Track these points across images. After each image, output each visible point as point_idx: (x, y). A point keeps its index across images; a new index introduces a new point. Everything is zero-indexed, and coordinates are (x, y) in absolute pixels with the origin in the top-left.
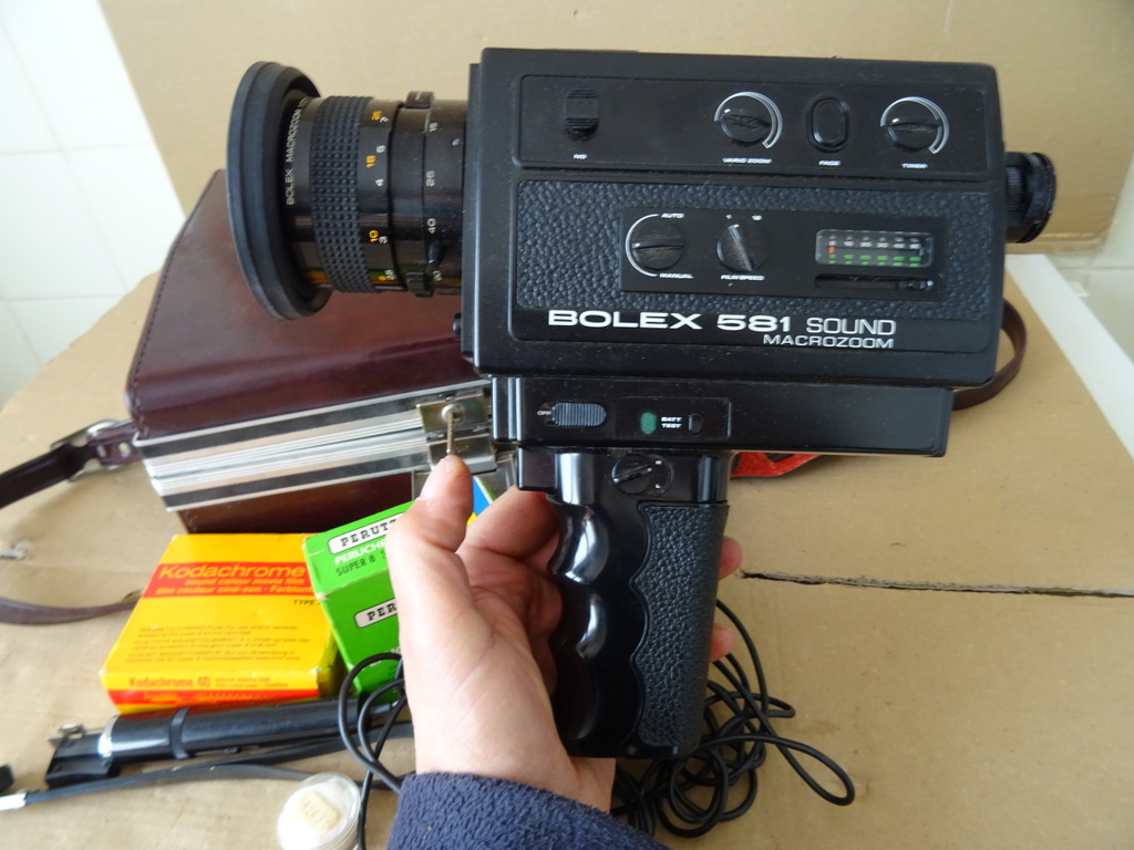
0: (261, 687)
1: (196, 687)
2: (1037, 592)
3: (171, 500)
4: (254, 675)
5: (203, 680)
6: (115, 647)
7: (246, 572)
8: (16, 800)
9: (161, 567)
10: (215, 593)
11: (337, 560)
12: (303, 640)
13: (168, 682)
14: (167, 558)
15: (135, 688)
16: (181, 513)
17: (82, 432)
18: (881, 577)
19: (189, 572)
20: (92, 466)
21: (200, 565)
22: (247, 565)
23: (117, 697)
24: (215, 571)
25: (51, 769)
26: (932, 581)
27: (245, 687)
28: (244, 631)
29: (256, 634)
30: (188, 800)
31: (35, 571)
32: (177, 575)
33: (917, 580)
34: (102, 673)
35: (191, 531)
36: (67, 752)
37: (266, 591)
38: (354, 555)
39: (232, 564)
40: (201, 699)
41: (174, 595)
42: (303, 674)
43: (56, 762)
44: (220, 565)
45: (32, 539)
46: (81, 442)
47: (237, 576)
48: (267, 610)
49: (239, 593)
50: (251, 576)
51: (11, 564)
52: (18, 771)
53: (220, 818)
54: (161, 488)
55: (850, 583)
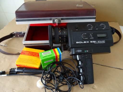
0: (33, 67)
1: (26, 66)
2: (117, 68)
3: (24, 45)
4: (32, 65)
5: (26, 65)
6: (17, 60)
7: (32, 53)
8: (6, 75)
9: (22, 51)
10: (28, 55)
11: (43, 56)
12: (38, 62)
13: (23, 65)
14: (23, 50)
15: (19, 65)
16: (25, 46)
17: (14, 32)
18: (100, 64)
19: (26, 52)
20: (14, 36)
21: (27, 51)
22: (32, 52)
23: (17, 65)
24: (28, 53)
25: (10, 72)
26: (106, 65)
27: (31, 66)
28: (31, 60)
29: (32, 61)
30: (24, 77)
31: (8, 48)
32: (24, 52)
33: (104, 65)
34: (16, 63)
35: (26, 47)
36: (11, 71)
37: (34, 56)
38: (45, 56)
39: (30, 52)
40: (26, 67)
41: (24, 55)
42: (37, 66)
43: (10, 71)
44: (29, 52)
45: (7, 44)
46: (13, 34)
47: (31, 53)
48: (34, 58)
49: (31, 56)
50: (32, 54)
51: (5, 47)
52: (6, 71)
53: (27, 80)
54: (23, 43)
55: (97, 64)
